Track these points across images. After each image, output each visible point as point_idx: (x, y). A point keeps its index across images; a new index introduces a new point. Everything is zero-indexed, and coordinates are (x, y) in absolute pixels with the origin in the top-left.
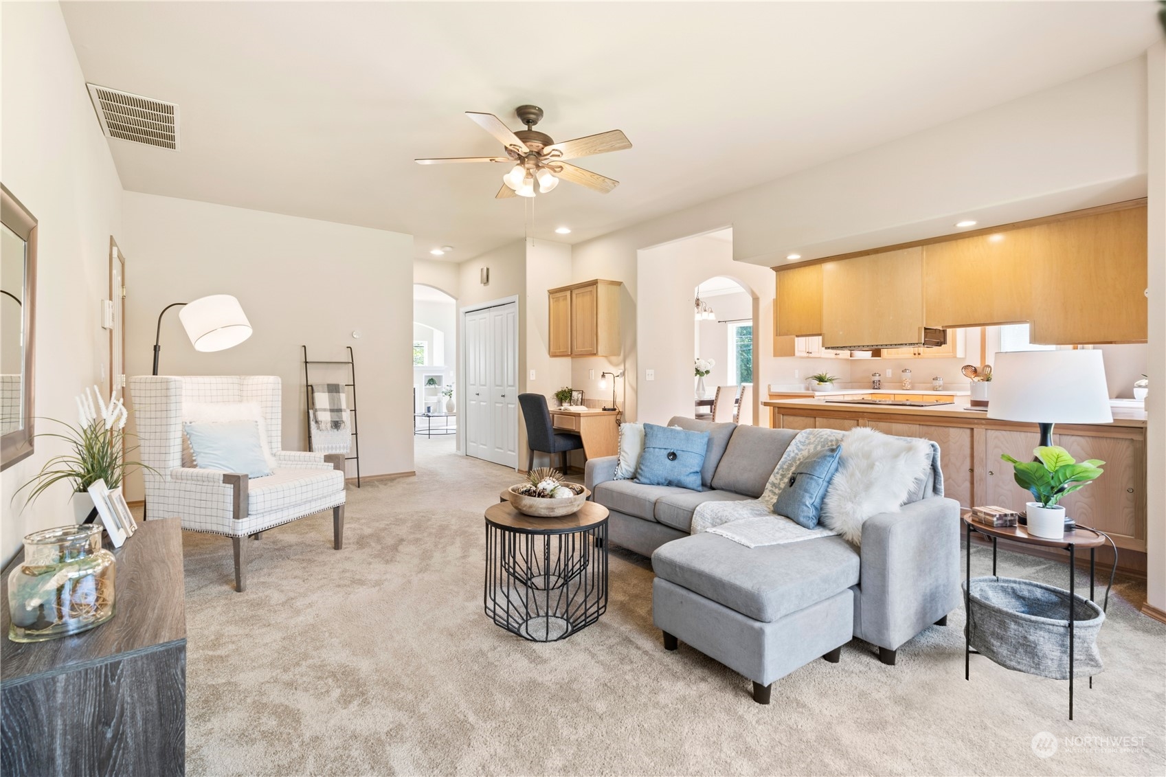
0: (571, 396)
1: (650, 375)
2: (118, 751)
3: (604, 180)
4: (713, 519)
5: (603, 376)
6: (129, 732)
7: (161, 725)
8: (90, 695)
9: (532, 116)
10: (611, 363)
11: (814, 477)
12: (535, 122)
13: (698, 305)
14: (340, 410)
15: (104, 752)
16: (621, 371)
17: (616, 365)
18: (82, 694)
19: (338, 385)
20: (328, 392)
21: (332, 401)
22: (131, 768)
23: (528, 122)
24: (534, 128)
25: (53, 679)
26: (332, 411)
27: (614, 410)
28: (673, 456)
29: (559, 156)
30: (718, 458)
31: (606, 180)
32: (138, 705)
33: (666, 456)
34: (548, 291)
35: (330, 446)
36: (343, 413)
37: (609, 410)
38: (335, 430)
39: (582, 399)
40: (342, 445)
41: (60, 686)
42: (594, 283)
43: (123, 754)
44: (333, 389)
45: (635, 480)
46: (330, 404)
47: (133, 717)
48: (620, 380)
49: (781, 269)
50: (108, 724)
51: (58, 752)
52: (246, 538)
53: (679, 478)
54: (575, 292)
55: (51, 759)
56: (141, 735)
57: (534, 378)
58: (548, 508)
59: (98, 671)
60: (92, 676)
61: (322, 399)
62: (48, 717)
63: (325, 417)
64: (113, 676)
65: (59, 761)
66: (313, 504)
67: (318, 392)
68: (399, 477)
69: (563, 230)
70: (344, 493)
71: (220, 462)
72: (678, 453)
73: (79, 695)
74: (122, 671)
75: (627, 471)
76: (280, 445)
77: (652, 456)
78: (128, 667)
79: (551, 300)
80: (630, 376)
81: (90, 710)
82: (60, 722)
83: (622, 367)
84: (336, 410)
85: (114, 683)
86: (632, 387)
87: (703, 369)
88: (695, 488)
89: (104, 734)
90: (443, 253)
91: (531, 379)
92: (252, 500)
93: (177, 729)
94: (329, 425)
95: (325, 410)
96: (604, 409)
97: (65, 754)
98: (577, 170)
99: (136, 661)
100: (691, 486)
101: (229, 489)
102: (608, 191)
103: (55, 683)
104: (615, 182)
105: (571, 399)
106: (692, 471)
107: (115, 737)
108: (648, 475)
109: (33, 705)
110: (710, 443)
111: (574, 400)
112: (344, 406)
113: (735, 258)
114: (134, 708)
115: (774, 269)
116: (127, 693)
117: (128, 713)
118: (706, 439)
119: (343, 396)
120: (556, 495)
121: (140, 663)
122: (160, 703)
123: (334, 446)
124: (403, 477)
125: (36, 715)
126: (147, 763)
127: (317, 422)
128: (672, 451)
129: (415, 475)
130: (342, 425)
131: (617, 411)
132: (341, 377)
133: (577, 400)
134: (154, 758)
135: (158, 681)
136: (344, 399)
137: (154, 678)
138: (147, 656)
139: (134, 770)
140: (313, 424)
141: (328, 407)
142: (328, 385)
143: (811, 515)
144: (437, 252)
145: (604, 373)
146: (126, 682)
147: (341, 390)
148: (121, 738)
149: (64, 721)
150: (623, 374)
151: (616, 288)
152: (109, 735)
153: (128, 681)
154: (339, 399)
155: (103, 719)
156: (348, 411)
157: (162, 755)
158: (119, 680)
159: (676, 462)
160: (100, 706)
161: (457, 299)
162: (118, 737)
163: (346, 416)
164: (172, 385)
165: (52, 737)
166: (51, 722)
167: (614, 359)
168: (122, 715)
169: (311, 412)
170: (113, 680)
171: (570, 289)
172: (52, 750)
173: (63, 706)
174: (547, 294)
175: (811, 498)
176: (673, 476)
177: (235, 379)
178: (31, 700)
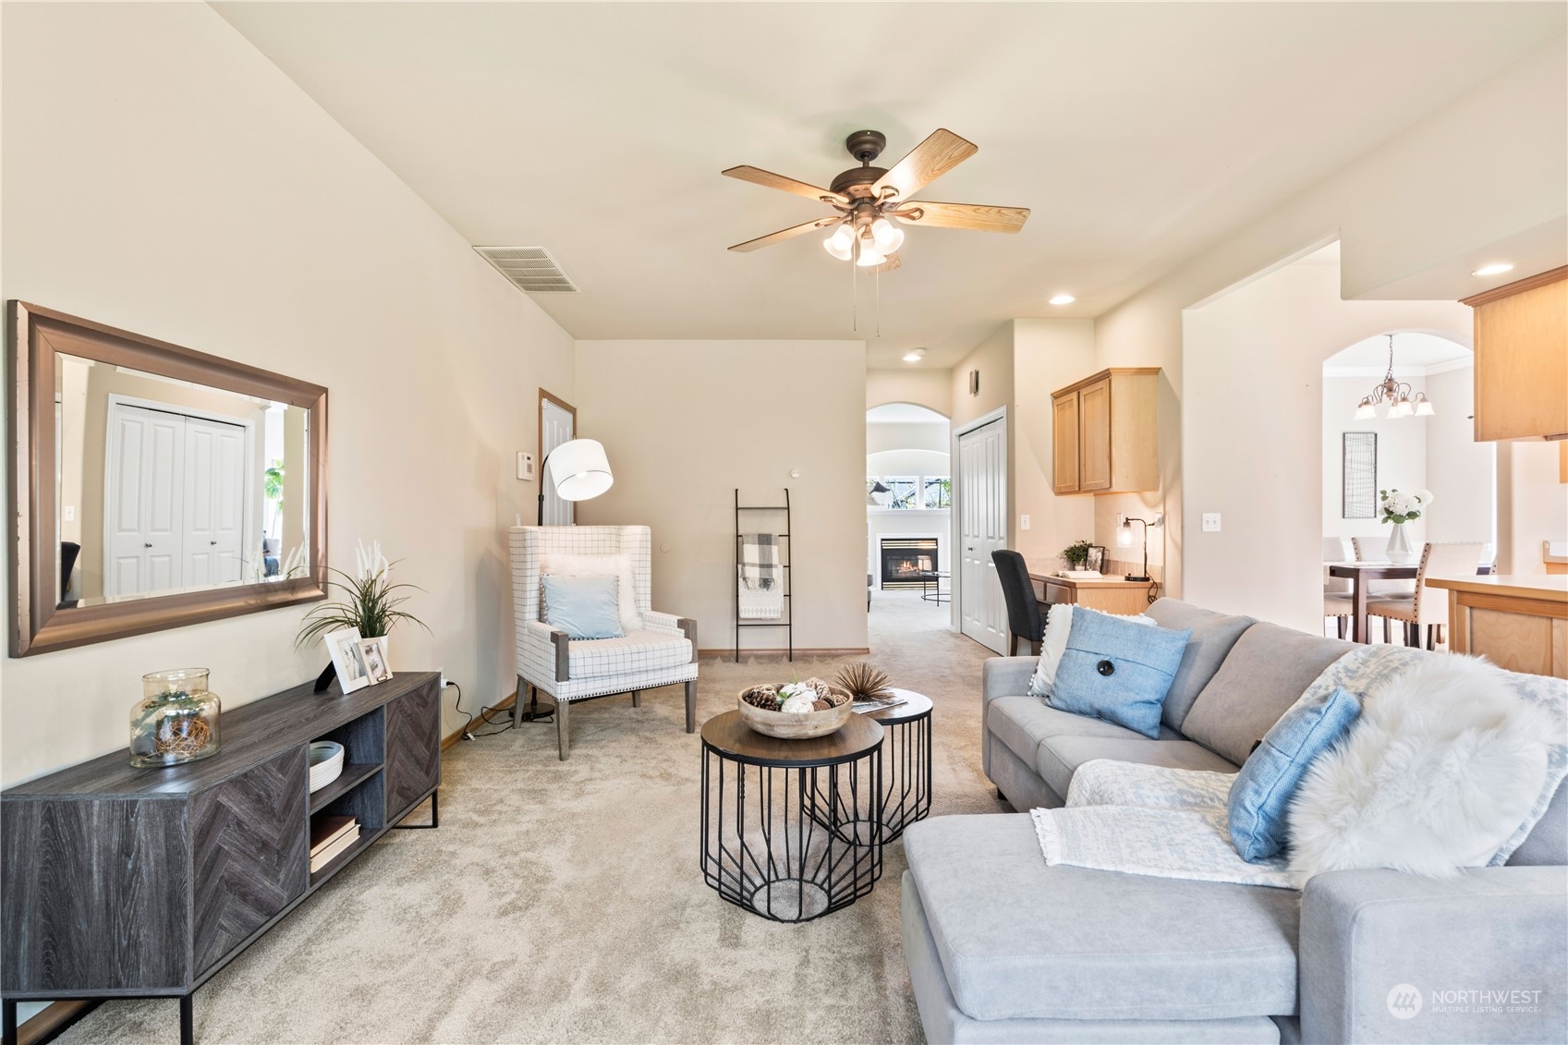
0: (1087, 555)
1: (1212, 523)
2: (136, 883)
3: (999, 212)
4: (1093, 792)
5: (1127, 523)
6: (144, 869)
7: (169, 871)
8: (116, 824)
9: (868, 147)
10: (1145, 502)
11: (1273, 750)
12: (873, 155)
13: (1390, 390)
14: (770, 566)
15: (127, 880)
16: (1160, 516)
17: (1152, 506)
18: (110, 822)
19: (771, 535)
20: (759, 544)
21: (763, 554)
22: (146, 903)
23: (862, 156)
24: (872, 164)
25: (91, 802)
26: (761, 566)
27: (1146, 579)
28: (1106, 668)
29: (894, 195)
30: (1202, 680)
31: (1004, 211)
32: (150, 846)
33: (1095, 667)
34: (1052, 395)
35: (759, 608)
36: (774, 569)
37: (1135, 579)
38: (765, 589)
39: (1102, 559)
40: (772, 608)
41: (96, 809)
42: (1105, 375)
43: (140, 888)
44: (765, 540)
45: (1047, 700)
46: (760, 557)
47: (147, 856)
48: (1155, 535)
49: (1483, 300)
50: (128, 855)
51: (95, 868)
52: (567, 703)
53: (1112, 707)
54: (1083, 392)
55: (90, 873)
56: (154, 874)
57: (1028, 528)
58: (765, 724)
59: (121, 804)
60: (117, 808)
61: (751, 552)
62: (88, 834)
63: (753, 573)
64: (132, 812)
65: (96, 877)
66: (651, 675)
67: (748, 543)
68: (846, 654)
69: (1062, 299)
70: (695, 666)
71: (565, 618)
72: (1116, 664)
73: (108, 822)
74: (138, 812)
75: (1045, 683)
76: (649, 604)
77: (1072, 664)
78: (143, 808)
79: (1056, 407)
80: (1173, 522)
81: (116, 838)
82: (95, 842)
83: (1161, 509)
84: (767, 566)
85: (133, 820)
86: (1175, 544)
87: (1400, 509)
88: (1144, 731)
89: (126, 864)
90: (919, 358)
91: (1023, 528)
92: (572, 662)
93: (181, 880)
94: (757, 583)
95: (753, 565)
96: (1128, 579)
97: (99, 872)
98: (946, 208)
99: (149, 804)
100: (1135, 725)
101: (552, 648)
102: (1018, 228)
103: (92, 806)
104: (1022, 211)
105: (1086, 560)
106: (1138, 698)
107: (135, 868)
108: (1063, 695)
109: (78, 821)
110: (1188, 651)
111: (1091, 561)
112: (775, 560)
113: (1345, 297)
114: (147, 848)
115: (1466, 301)
116: (143, 832)
117: (143, 850)
118: (1181, 644)
119: (775, 549)
120: (784, 708)
121: (152, 807)
122: (167, 849)
123: (763, 609)
124: (851, 654)
125: (80, 831)
126: (159, 904)
127: (744, 579)
128: (1107, 659)
129: (869, 653)
130: (772, 584)
131: (1151, 581)
132: (776, 525)
133: (1096, 562)
134: (163, 901)
135: (166, 828)
136: (776, 553)
137: (163, 824)
138: (157, 801)
139: (148, 906)
140: (740, 580)
141: (758, 562)
142: (759, 535)
143: (1251, 830)
144: (912, 358)
145: (1127, 519)
146: (142, 821)
147: (773, 542)
148: (138, 872)
149: (99, 842)
150: (1162, 521)
151: (1150, 379)
152: (130, 866)
153: (143, 820)
154: (770, 553)
155: (126, 850)
156: (781, 567)
157: (170, 900)
158: (136, 819)
159: (1111, 679)
160: (123, 837)
161: (950, 418)
162: (136, 870)
163: (778, 574)
164: (528, 536)
165: (90, 852)
166: (90, 840)
167: (1149, 495)
168: (139, 851)
169: (740, 566)
170: (132, 816)
171: (1076, 388)
172: (91, 865)
173: (98, 830)
174: (1049, 399)
175: (1257, 792)
176: (1102, 703)
177: (612, 529)
178: (77, 816)
